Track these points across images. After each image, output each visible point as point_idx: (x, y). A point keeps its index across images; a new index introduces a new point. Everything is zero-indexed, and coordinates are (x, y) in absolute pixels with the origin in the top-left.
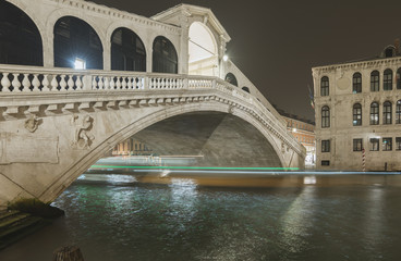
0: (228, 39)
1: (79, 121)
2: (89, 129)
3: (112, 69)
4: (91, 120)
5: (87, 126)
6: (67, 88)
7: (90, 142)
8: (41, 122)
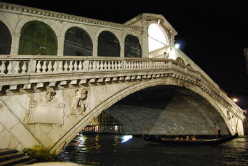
0: (176, 34)
1: (79, 93)
2: (84, 99)
3: (98, 55)
4: (87, 92)
5: (84, 97)
6: (73, 69)
7: (85, 109)
8: (55, 94)
